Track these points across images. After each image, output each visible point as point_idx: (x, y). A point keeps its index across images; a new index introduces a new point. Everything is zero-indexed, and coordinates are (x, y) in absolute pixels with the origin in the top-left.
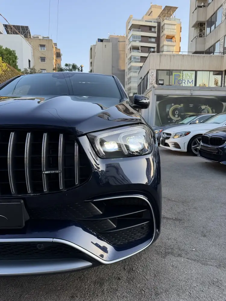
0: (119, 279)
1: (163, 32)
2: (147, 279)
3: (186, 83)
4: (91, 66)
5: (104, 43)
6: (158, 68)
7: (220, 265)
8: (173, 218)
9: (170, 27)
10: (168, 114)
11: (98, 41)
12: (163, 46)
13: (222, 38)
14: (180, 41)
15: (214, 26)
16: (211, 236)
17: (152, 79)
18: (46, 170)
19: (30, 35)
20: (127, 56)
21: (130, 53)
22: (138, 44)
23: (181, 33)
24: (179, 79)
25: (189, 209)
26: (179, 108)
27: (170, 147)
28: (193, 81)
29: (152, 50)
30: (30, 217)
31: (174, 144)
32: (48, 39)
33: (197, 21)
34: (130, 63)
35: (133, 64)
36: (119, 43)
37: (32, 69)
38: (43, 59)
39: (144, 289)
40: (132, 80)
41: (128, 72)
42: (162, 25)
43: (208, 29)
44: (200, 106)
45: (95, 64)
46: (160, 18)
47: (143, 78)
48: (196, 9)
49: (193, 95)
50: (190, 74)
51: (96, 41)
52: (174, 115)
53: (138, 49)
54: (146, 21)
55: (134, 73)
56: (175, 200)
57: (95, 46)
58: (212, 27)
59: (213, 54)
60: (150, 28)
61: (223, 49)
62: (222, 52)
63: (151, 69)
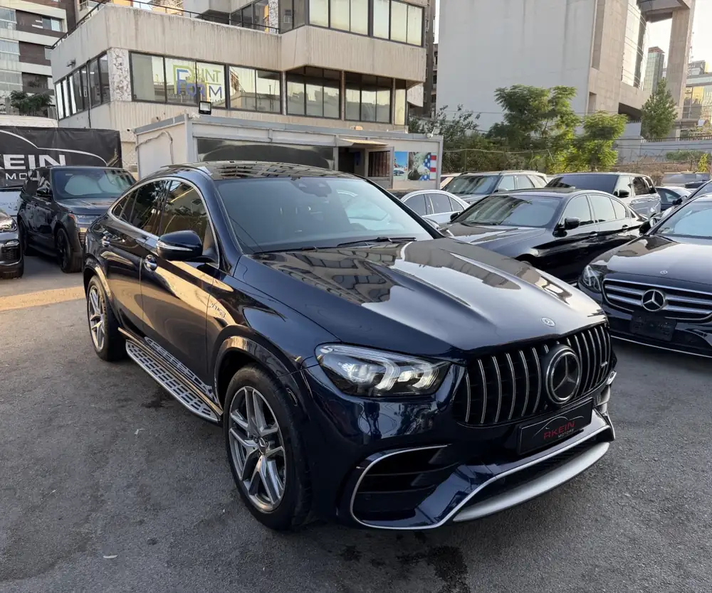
6: (133, 48)
28: (220, 89)
47: (79, 65)
49: (273, 141)
50: (214, 71)
61: (277, 19)
62: (277, 26)
63: (115, 48)
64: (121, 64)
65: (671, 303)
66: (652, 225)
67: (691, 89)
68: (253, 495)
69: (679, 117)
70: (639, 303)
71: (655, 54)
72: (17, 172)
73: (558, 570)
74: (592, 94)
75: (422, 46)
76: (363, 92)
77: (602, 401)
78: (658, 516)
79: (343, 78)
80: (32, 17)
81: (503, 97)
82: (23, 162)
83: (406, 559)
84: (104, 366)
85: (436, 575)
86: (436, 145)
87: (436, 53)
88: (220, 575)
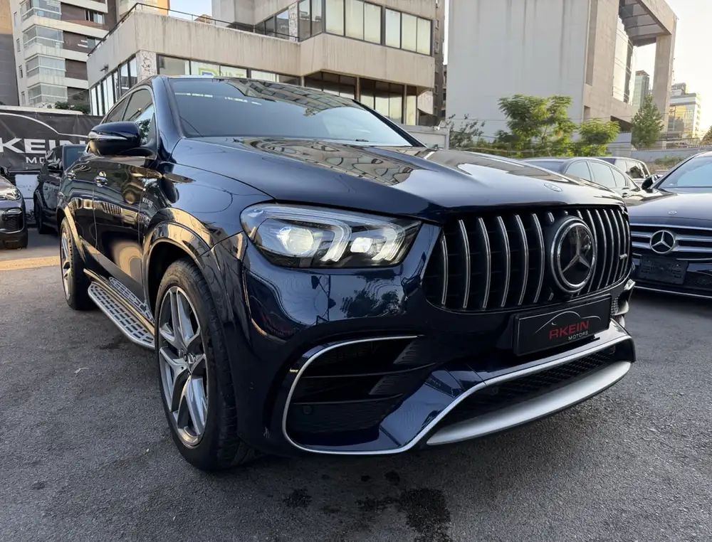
6: (161, 51)
13: (293, 5)
35: (40, 20)
40: (42, 65)
41: (24, 40)
47: (111, 69)
50: (237, 74)
55: (46, 45)
61: (296, 29)
62: (296, 35)
63: (143, 51)
64: (149, 66)
65: (681, 243)
66: (654, 181)
67: (674, 108)
68: (182, 428)
69: (665, 130)
70: (647, 246)
71: (641, 77)
72: (38, 156)
73: (572, 516)
74: (586, 108)
75: (431, 55)
76: (376, 98)
77: (620, 310)
78: (694, 453)
79: (358, 85)
80: (77, 37)
81: (505, 106)
82: (44, 147)
83: (370, 506)
84: (73, 314)
85: (407, 524)
86: (443, 137)
87: (445, 73)
88: (111, 527)
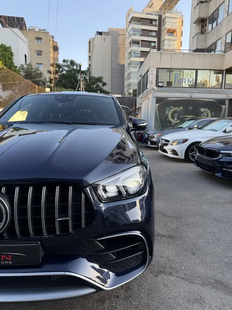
0: (118, 297)
1: (164, 25)
2: (141, 297)
3: (187, 82)
4: (90, 60)
5: (103, 36)
6: (158, 67)
7: (204, 284)
8: (166, 236)
9: (171, 20)
10: (167, 117)
11: (97, 34)
12: (164, 40)
13: (224, 36)
14: (182, 36)
15: (215, 22)
16: (200, 254)
17: (152, 78)
18: (59, 217)
19: (26, 27)
20: (126, 51)
21: (130, 47)
22: (138, 38)
23: (183, 27)
24: (179, 78)
25: (182, 225)
26: (178, 110)
27: (168, 153)
28: (193, 80)
29: (153, 44)
30: (45, 253)
31: (172, 150)
32: (44, 31)
33: (199, 18)
34: (130, 58)
35: (133, 59)
36: (119, 36)
37: (28, 65)
38: (39, 53)
39: (138, 307)
40: (132, 75)
41: (128, 67)
42: (163, 17)
43: (210, 26)
44: (199, 109)
45: (93, 59)
46: (161, 11)
47: (142, 76)
48: (198, 4)
49: (192, 97)
50: (191, 73)
51: (95, 34)
52: (173, 117)
53: (139, 43)
54: (147, 14)
55: (134, 68)
56: (170, 216)
57: (93, 39)
58: (213, 24)
59: (215, 52)
60: (151, 21)
61: (224, 47)
62: (224, 50)
63: (152, 68)
64: (153, 74)
